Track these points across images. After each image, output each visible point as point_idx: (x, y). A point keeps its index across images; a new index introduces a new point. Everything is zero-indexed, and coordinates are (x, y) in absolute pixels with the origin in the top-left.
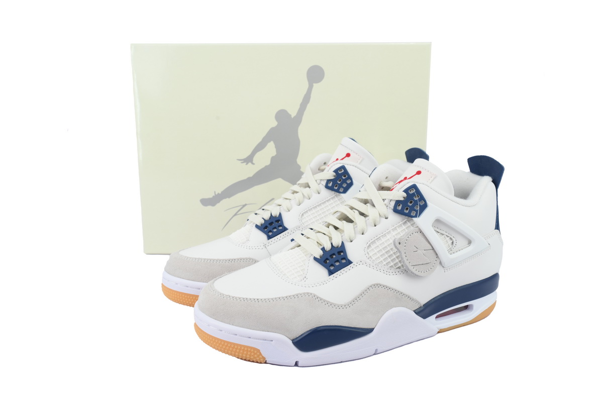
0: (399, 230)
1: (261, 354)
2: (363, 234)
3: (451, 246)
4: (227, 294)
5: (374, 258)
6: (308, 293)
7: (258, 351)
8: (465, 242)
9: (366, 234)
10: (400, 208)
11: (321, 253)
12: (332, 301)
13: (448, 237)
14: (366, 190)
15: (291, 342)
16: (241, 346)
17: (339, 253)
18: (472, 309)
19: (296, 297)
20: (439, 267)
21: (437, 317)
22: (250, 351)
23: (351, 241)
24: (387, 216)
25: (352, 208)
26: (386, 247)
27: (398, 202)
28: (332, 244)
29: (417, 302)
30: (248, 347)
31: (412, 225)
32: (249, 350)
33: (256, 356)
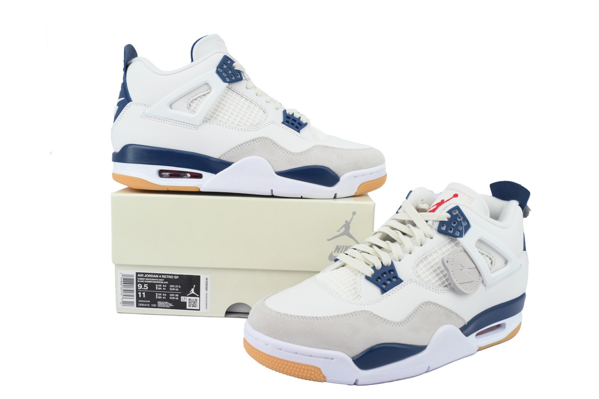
0: (444, 250)
1: (321, 373)
2: (410, 253)
3: (490, 266)
4: (284, 313)
5: (422, 277)
6: (365, 311)
7: (319, 369)
8: (502, 262)
9: (413, 254)
10: (444, 228)
11: (372, 271)
12: (388, 318)
13: (488, 256)
14: (405, 212)
15: (351, 360)
16: (302, 365)
17: (390, 271)
18: (505, 327)
19: (354, 315)
20: (482, 285)
21: (477, 335)
22: (311, 370)
23: (400, 261)
24: (432, 237)
25: (393, 229)
26: (433, 266)
27: (442, 223)
28: (382, 263)
29: (463, 319)
30: (308, 366)
31: (455, 245)
32: (310, 368)
33: (316, 375)
